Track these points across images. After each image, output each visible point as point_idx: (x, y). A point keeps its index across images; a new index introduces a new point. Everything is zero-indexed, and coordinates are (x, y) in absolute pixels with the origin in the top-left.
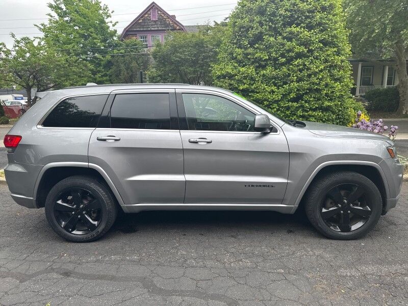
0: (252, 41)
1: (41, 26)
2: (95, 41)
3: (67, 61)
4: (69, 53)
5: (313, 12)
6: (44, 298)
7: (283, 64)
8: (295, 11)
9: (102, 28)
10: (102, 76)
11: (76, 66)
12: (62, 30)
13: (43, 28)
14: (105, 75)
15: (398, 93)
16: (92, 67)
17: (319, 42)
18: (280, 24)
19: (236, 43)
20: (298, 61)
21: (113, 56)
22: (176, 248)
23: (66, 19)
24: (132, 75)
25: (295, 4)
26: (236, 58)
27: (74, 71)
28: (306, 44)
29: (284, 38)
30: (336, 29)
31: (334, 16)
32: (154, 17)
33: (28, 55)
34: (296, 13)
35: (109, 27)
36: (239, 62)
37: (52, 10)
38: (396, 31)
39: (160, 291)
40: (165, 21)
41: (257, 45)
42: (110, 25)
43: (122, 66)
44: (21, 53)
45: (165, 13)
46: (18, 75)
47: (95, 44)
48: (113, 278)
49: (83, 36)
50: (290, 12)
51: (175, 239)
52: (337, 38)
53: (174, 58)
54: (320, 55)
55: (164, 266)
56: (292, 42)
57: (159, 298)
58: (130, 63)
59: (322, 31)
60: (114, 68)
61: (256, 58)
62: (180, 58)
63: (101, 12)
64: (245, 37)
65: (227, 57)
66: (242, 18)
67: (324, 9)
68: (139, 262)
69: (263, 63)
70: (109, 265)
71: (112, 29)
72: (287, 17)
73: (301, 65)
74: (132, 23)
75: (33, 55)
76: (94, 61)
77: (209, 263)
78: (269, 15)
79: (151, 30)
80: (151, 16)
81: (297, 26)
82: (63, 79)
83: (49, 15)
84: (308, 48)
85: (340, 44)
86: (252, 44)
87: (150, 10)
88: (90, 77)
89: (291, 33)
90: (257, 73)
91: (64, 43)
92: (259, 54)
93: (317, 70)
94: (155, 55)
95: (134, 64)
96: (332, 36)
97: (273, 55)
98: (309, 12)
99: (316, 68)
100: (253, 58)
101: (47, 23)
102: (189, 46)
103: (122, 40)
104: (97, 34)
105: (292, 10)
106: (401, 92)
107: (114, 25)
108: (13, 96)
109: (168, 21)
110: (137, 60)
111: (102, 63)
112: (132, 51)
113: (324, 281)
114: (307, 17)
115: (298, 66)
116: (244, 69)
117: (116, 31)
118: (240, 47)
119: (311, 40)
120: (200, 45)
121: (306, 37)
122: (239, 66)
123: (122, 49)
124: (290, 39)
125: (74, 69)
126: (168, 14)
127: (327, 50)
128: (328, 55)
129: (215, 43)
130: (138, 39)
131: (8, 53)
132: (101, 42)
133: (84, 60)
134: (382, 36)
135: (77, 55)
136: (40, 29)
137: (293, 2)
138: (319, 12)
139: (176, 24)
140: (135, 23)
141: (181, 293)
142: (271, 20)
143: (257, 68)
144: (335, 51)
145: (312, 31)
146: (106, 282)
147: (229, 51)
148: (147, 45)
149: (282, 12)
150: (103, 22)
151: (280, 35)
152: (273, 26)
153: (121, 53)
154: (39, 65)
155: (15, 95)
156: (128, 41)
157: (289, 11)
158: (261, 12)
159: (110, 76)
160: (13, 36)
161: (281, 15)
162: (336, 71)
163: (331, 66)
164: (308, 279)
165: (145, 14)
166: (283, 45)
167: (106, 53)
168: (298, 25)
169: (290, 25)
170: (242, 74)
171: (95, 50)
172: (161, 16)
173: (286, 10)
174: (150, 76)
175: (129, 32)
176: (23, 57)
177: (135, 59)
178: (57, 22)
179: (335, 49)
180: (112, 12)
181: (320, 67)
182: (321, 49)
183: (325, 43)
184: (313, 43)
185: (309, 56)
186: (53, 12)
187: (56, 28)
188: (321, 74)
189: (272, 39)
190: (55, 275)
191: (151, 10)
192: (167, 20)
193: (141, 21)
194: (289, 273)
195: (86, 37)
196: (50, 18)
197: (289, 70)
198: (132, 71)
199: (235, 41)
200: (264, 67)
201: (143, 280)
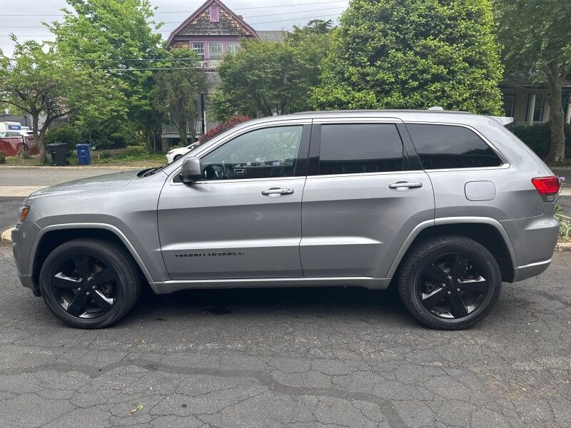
0: (372, 56)
1: (52, 25)
2: (130, 49)
3: (90, 76)
4: (93, 66)
5: (455, 19)
6: (131, 398)
7: (414, 89)
8: (431, 17)
9: (140, 31)
10: (140, 99)
11: (103, 83)
12: (83, 33)
13: (55, 28)
14: (145, 98)
15: (549, 133)
16: (125, 86)
17: (464, 60)
18: (411, 34)
19: (348, 59)
20: (434, 86)
21: (155, 71)
22: (291, 333)
23: (89, 16)
24: (182, 98)
25: (430, 8)
26: (349, 78)
27: (100, 92)
28: (447, 62)
29: (416, 54)
30: (484, 44)
31: (482, 25)
32: (213, 17)
33: (34, 66)
34: (433, 20)
35: (150, 30)
36: (353, 85)
37: (69, 4)
38: (553, 47)
39: (285, 389)
40: (230, 23)
41: (379, 62)
42: (151, 26)
43: (169, 86)
44: (25, 62)
45: (229, 12)
46: (20, 95)
47: (130, 53)
48: (217, 373)
49: (112, 41)
50: (426, 18)
51: (286, 323)
52: (486, 55)
53: (250, 77)
54: (464, 79)
55: (281, 356)
56: (427, 60)
57: (286, 398)
58: (180, 81)
59: (466, 46)
60: (156, 89)
61: (377, 80)
62: (259, 76)
63: (139, 8)
64: (362, 50)
65: (334, 77)
66: (357, 25)
67: (469, 15)
68: (246, 352)
69: (387, 87)
70: (207, 355)
71: (154, 32)
72: (420, 25)
73: (439, 91)
74: (182, 25)
75: (43, 66)
76: (127, 76)
77: (341, 354)
78: (396, 21)
79: (209, 36)
80: (210, 15)
81: (435, 39)
82: (84, 102)
83: (64, 10)
84: (449, 69)
85: (491, 65)
86: (372, 61)
87: (208, 6)
88: (123, 100)
89: (425, 47)
90: (378, 101)
91: (86, 52)
92: (382, 75)
93: (460, 99)
94: (222, 72)
95: (185, 83)
96: (480, 53)
97: (402, 76)
98: (450, 19)
99: (460, 96)
100: (373, 81)
101: (62, 21)
102: (271, 61)
103: (168, 49)
104: (133, 39)
105: (427, 15)
106: (553, 131)
107: (157, 28)
108: (6, 124)
109: (234, 23)
110: (189, 77)
111: (140, 80)
112: (182, 64)
113: (498, 377)
114: (447, 26)
115: (435, 92)
116: (361, 94)
117: (160, 36)
118: (353, 64)
119: (452, 58)
120: (287, 59)
121: (445, 53)
122: (354, 90)
123: (168, 61)
124: (424, 56)
125: (101, 88)
126: (234, 15)
127: (473, 72)
128: (475, 79)
129: (307, 57)
130: (189, 48)
131: (6, 62)
132: (140, 50)
133: (114, 75)
134: (534, 53)
135: (105, 68)
136: (51, 29)
137: (429, 4)
138: (463, 19)
139: (245, 28)
140: (188, 25)
141: (315, 392)
142: (398, 29)
143: (378, 93)
144: (483, 74)
145: (455, 45)
146: (209, 377)
147: (338, 69)
148: (203, 56)
149: (414, 17)
150: (141, 22)
151: (411, 49)
152: (402, 37)
153: (167, 67)
154: (51, 80)
155: (9, 123)
156: (177, 50)
157: (423, 17)
158: (385, 17)
159: (151, 99)
160: (14, 38)
161: (413, 21)
162: (483, 101)
163: (478, 94)
164: (475, 374)
165: (201, 13)
166: (415, 63)
167: (145, 66)
168: (435, 36)
169: (425, 35)
170: (358, 102)
171: (129, 61)
172: (224, 16)
173: (420, 16)
174: (215, 100)
175: (177, 38)
176: (28, 68)
177: (186, 75)
178: (76, 20)
179: (484, 71)
180: (156, 8)
181: (465, 95)
182: (465, 69)
183: (471, 62)
184: (456, 62)
185: (450, 79)
186: (71, 5)
187: (74, 29)
188: (466, 104)
189: (400, 55)
190: (137, 369)
191: (210, 8)
192: (232, 22)
193: (195, 22)
194: (449, 366)
195: (116, 43)
196: (66, 14)
197: (422, 97)
198: (182, 93)
199: (346, 56)
200: (388, 93)
201: (258, 374)
